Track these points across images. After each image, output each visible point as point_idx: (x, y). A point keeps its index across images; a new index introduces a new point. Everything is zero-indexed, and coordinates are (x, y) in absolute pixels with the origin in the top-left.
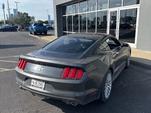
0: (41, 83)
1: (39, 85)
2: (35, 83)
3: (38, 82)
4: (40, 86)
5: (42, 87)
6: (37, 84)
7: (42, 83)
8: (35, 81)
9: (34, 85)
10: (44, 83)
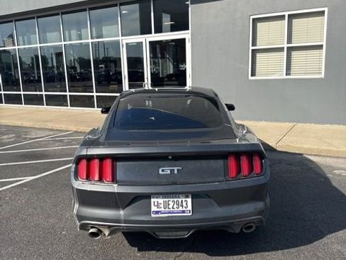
0: (180, 200)
1: (175, 206)
2: (162, 206)
3: (172, 200)
4: (181, 208)
5: (184, 209)
6: (171, 206)
7: (184, 200)
8: (161, 201)
9: (162, 209)
10: (189, 200)
